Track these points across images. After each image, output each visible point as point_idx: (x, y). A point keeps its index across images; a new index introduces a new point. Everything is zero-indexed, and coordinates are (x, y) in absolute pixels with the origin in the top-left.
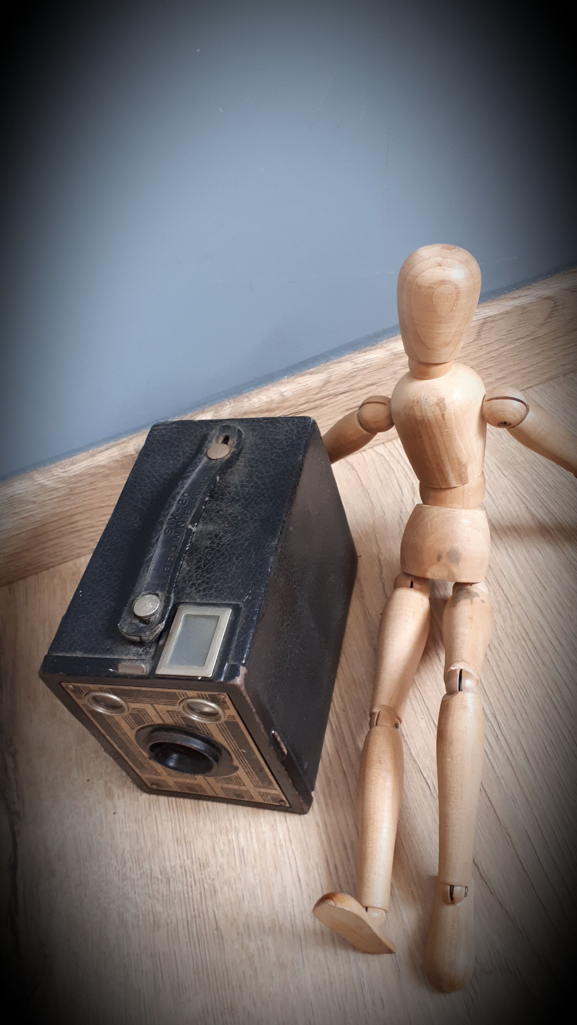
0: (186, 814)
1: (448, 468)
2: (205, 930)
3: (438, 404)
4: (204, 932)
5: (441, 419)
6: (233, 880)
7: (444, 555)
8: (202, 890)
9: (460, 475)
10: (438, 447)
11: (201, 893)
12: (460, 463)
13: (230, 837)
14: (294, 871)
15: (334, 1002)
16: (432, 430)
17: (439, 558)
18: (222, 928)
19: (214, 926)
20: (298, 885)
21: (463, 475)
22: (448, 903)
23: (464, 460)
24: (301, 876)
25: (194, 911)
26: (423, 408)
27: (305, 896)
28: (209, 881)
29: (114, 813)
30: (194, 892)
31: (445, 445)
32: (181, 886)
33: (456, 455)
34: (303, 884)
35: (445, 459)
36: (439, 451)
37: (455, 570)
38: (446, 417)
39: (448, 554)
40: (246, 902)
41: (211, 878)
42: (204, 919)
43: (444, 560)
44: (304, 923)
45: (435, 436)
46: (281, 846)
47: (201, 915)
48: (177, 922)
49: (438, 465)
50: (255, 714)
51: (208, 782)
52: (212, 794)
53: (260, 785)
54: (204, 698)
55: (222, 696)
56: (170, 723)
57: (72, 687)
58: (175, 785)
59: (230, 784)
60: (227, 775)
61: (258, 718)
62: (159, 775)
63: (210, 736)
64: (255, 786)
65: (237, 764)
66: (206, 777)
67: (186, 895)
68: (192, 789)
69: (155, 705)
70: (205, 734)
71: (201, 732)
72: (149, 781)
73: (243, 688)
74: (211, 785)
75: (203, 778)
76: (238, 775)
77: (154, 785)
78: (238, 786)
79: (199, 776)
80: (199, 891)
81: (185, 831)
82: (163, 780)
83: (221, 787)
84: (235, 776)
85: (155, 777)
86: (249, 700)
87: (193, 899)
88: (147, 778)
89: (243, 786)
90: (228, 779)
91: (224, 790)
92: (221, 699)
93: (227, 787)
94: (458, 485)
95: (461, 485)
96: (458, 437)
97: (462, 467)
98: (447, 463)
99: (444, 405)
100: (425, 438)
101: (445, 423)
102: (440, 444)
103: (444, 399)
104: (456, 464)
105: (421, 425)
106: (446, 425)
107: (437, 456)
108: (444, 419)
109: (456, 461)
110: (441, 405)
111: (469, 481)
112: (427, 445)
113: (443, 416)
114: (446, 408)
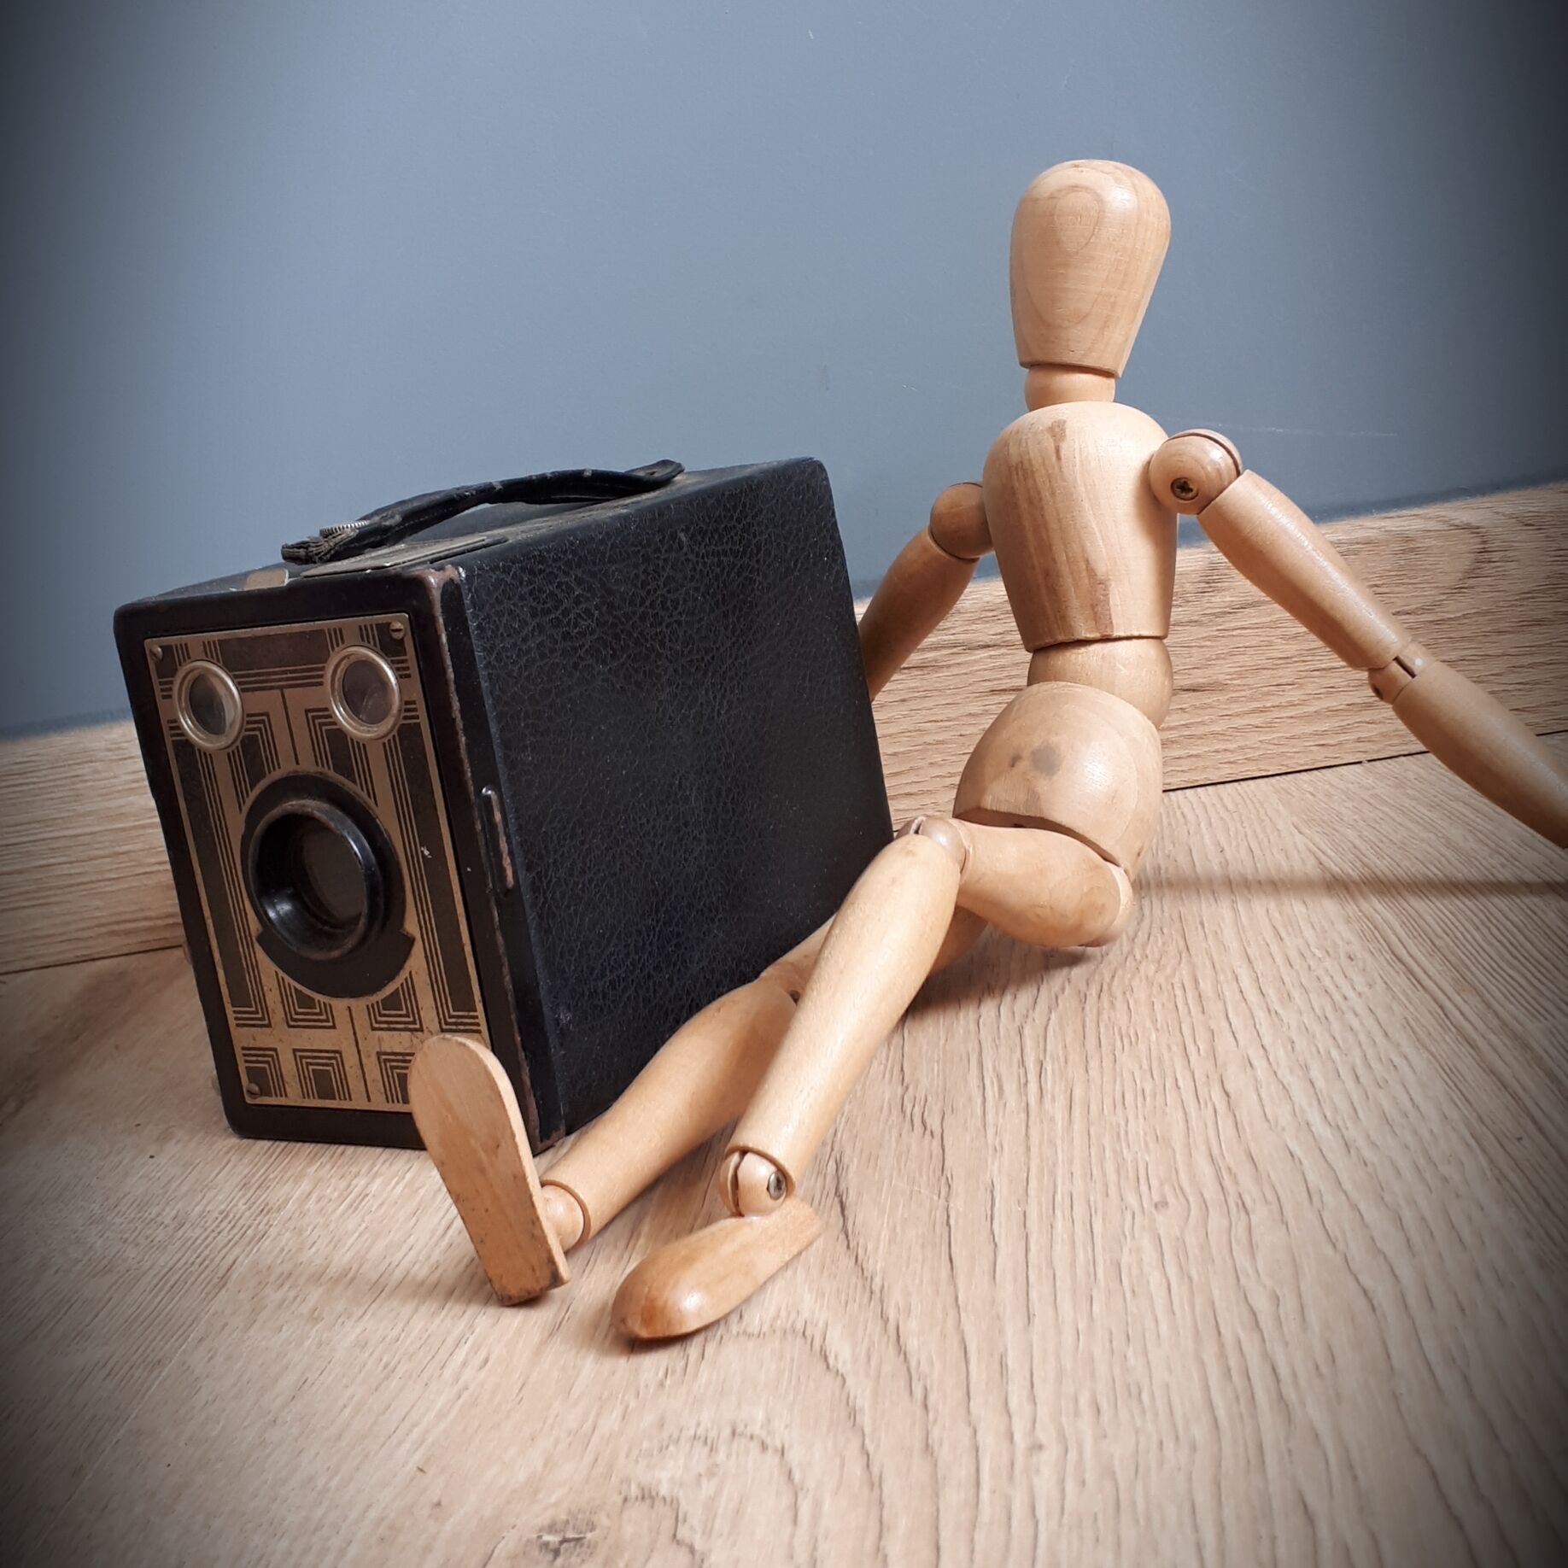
0: (291, 1159)
1: (1068, 582)
3: (1051, 429)
4: (191, 1280)
5: (1054, 458)
6: (311, 1227)
7: (1026, 754)
8: (238, 1237)
9: (1093, 607)
10: (1045, 525)
11: (230, 1241)
12: (1091, 572)
13: (354, 1181)
16: (1035, 481)
17: (1015, 760)
18: (234, 1275)
19: (220, 1275)
21: (1100, 609)
23: (1101, 568)
25: (198, 1257)
28: (261, 1227)
29: (152, 1157)
30: (218, 1238)
31: (1059, 521)
32: (200, 1231)
33: (1084, 551)
35: (1061, 556)
36: (1048, 537)
37: (1042, 786)
38: (1063, 453)
39: (1033, 753)
40: (313, 1251)
41: (270, 1224)
42: (207, 1267)
43: (1022, 765)
44: (409, 1272)
47: (206, 1263)
48: (150, 1269)
49: (1047, 574)
50: (452, 687)
51: (355, 1033)
52: (358, 1103)
53: (451, 1017)
54: (369, 642)
55: (398, 625)
56: (308, 765)
57: (160, 650)
58: (295, 1069)
59: (395, 1029)
60: (391, 978)
61: (456, 705)
62: (269, 1025)
63: (371, 802)
64: (440, 1023)
65: (411, 926)
66: (352, 1002)
67: (199, 1241)
68: (324, 1083)
69: (287, 692)
70: (364, 794)
71: (357, 788)
72: (247, 1065)
73: (436, 595)
74: (361, 1048)
75: (348, 1012)
76: (410, 973)
77: (256, 1089)
78: (409, 1033)
79: (339, 1005)
80: (230, 1237)
81: (272, 1176)
82: (275, 1050)
83: (379, 1054)
84: (406, 980)
85: (262, 1038)
86: (444, 638)
87: (206, 1247)
88: (243, 1048)
89: (420, 1033)
90: (392, 1002)
91: (383, 1065)
92: (397, 636)
93: (389, 1051)
94: (1090, 636)
95: (1096, 635)
96: (1086, 505)
97: (1097, 587)
98: (1064, 569)
99: (1063, 430)
100: (1023, 505)
101: (1060, 468)
102: (1050, 516)
103: (1065, 422)
104: (1084, 574)
105: (1017, 474)
106: (1061, 471)
107: (1046, 549)
108: (1059, 458)
109: (1083, 566)
110: (1057, 431)
111: (1116, 634)
112: (1027, 523)
113: (1058, 451)
114: (1065, 436)
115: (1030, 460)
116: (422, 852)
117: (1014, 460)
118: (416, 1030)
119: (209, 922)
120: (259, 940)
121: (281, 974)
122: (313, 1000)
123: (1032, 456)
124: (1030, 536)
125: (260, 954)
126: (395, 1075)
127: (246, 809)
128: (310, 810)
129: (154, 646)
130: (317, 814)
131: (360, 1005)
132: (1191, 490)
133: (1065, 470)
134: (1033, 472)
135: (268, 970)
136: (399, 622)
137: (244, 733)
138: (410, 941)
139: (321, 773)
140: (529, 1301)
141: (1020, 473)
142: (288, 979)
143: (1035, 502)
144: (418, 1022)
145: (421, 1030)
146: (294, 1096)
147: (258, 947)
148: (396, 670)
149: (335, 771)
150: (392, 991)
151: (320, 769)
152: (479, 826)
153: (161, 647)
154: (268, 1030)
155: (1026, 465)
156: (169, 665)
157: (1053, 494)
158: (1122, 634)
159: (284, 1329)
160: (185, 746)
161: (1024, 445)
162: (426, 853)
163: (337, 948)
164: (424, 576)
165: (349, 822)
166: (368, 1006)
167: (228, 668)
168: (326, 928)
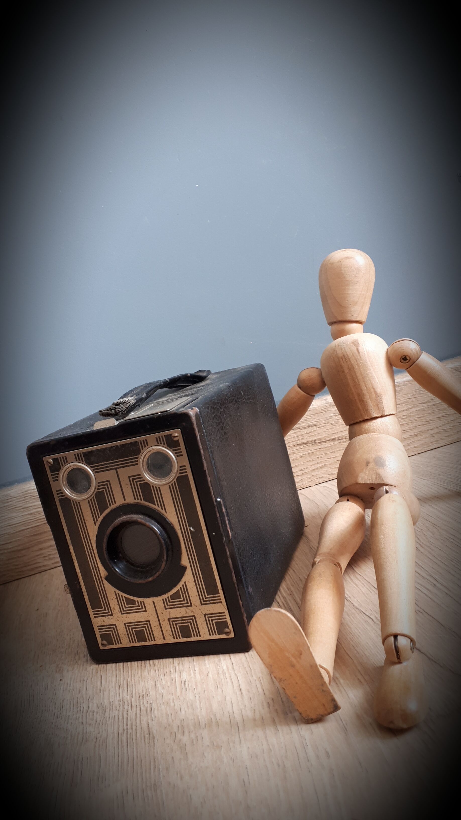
0: (131, 670)
1: (367, 397)
2: (136, 736)
3: (353, 343)
4: (134, 737)
5: (357, 353)
6: (171, 701)
7: (371, 460)
8: (138, 712)
9: (377, 405)
10: (357, 377)
11: (136, 714)
12: (375, 392)
13: (172, 676)
14: (236, 684)
15: (273, 762)
16: (351, 362)
17: (367, 463)
18: (154, 732)
19: (147, 732)
20: (238, 693)
21: (380, 405)
22: (394, 663)
23: (379, 390)
24: (243, 687)
25: (127, 725)
26: (343, 347)
27: (246, 698)
28: (146, 705)
29: (61, 680)
30: (129, 714)
31: (362, 375)
32: (117, 712)
33: (372, 385)
34: (244, 692)
35: (364, 388)
36: (358, 382)
37: (381, 471)
38: (360, 351)
39: (374, 460)
40: (183, 712)
41: (149, 703)
42: (136, 729)
43: (371, 465)
44: (242, 715)
45: (354, 368)
46: (224, 673)
47: (134, 728)
48: (107, 736)
49: (359, 395)
50: (203, 458)
51: (156, 612)
52: (159, 641)
53: (206, 598)
54: (161, 443)
55: (177, 434)
56: (130, 500)
57: (52, 460)
58: (126, 632)
59: (177, 607)
60: (175, 585)
61: (205, 465)
62: (112, 615)
63: (163, 512)
64: (201, 601)
65: (185, 561)
66: (156, 599)
67: (121, 717)
68: (140, 636)
69: (118, 470)
70: (160, 509)
71: (156, 507)
72: (101, 633)
73: (194, 419)
74: (160, 618)
75: (153, 604)
76: (185, 582)
77: (105, 642)
78: (185, 608)
79: (148, 601)
80: (134, 713)
81: (129, 680)
82: (115, 625)
83: (169, 619)
84: (183, 585)
85: (107, 621)
86: (198, 438)
87: (127, 719)
88: (98, 626)
89: (190, 608)
90: (176, 596)
91: (171, 623)
92: (175, 439)
93: (174, 617)
94: (378, 416)
95: (380, 415)
96: (371, 368)
97: (378, 397)
98: (365, 392)
99: (358, 343)
100: (346, 371)
101: (360, 356)
102: (358, 374)
103: (357, 340)
104: (373, 393)
105: (342, 360)
106: (360, 357)
107: (357, 385)
108: (359, 352)
109: (372, 391)
110: (356, 343)
111: (386, 414)
112: (348, 377)
113: (358, 350)
114: (359, 345)
115: (347, 355)
116: (190, 530)
117: (340, 355)
118: (189, 606)
119: (80, 575)
120: (107, 578)
121: (117, 591)
122: (134, 601)
123: (348, 353)
124: (350, 382)
125: (107, 585)
126: (178, 627)
127: (98, 523)
128: (136, 519)
129: (49, 459)
130: (139, 520)
131: (159, 600)
132: (408, 359)
133: (362, 357)
134: (349, 359)
135: (110, 590)
136: (176, 433)
137: (96, 491)
138: (184, 568)
139: (137, 503)
140: (319, 720)
141: (344, 360)
142: (121, 593)
143: (351, 369)
144: (189, 603)
145: (191, 606)
146: (125, 643)
147: (105, 582)
148: (175, 454)
149: (144, 501)
150: (176, 591)
151: (137, 501)
152: (218, 515)
153: (52, 459)
154: (112, 617)
155: (346, 356)
156: (56, 467)
157: (358, 366)
158: (388, 414)
159: (206, 754)
160: (66, 501)
161: (344, 349)
162: (192, 529)
163: (150, 576)
164: (187, 412)
165: (153, 522)
166: (163, 599)
167: (89, 463)
168: (139, 569)
